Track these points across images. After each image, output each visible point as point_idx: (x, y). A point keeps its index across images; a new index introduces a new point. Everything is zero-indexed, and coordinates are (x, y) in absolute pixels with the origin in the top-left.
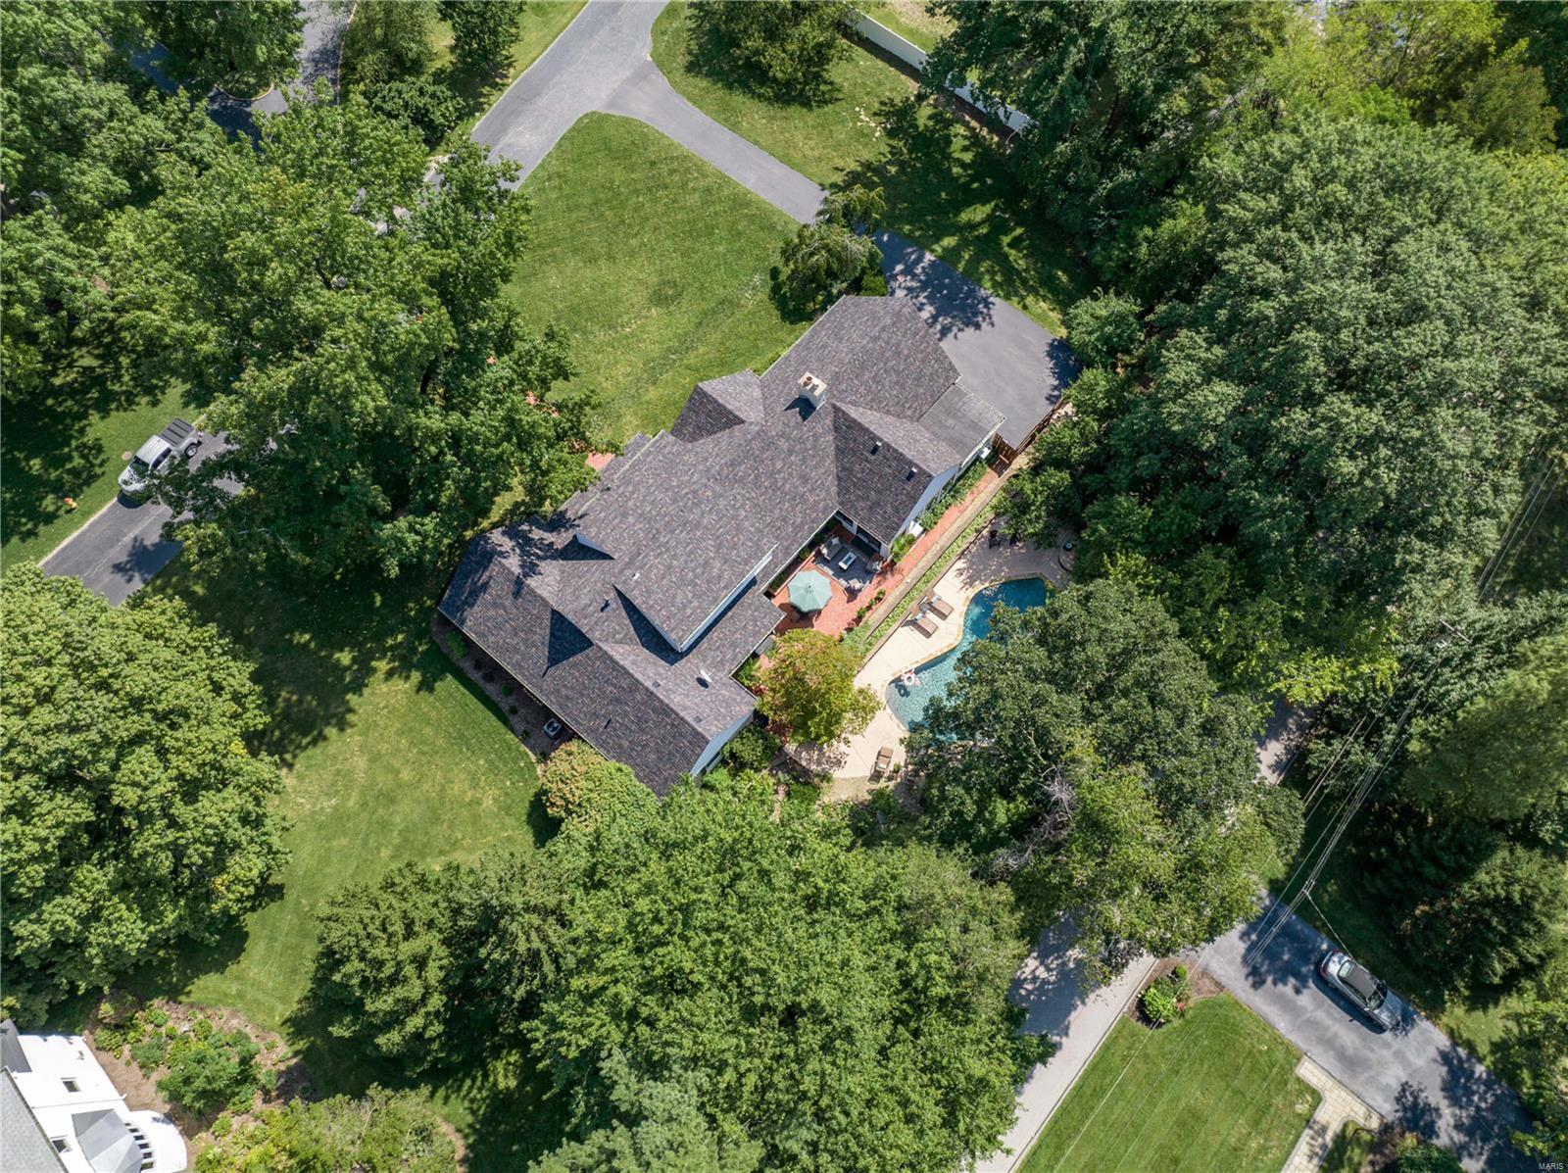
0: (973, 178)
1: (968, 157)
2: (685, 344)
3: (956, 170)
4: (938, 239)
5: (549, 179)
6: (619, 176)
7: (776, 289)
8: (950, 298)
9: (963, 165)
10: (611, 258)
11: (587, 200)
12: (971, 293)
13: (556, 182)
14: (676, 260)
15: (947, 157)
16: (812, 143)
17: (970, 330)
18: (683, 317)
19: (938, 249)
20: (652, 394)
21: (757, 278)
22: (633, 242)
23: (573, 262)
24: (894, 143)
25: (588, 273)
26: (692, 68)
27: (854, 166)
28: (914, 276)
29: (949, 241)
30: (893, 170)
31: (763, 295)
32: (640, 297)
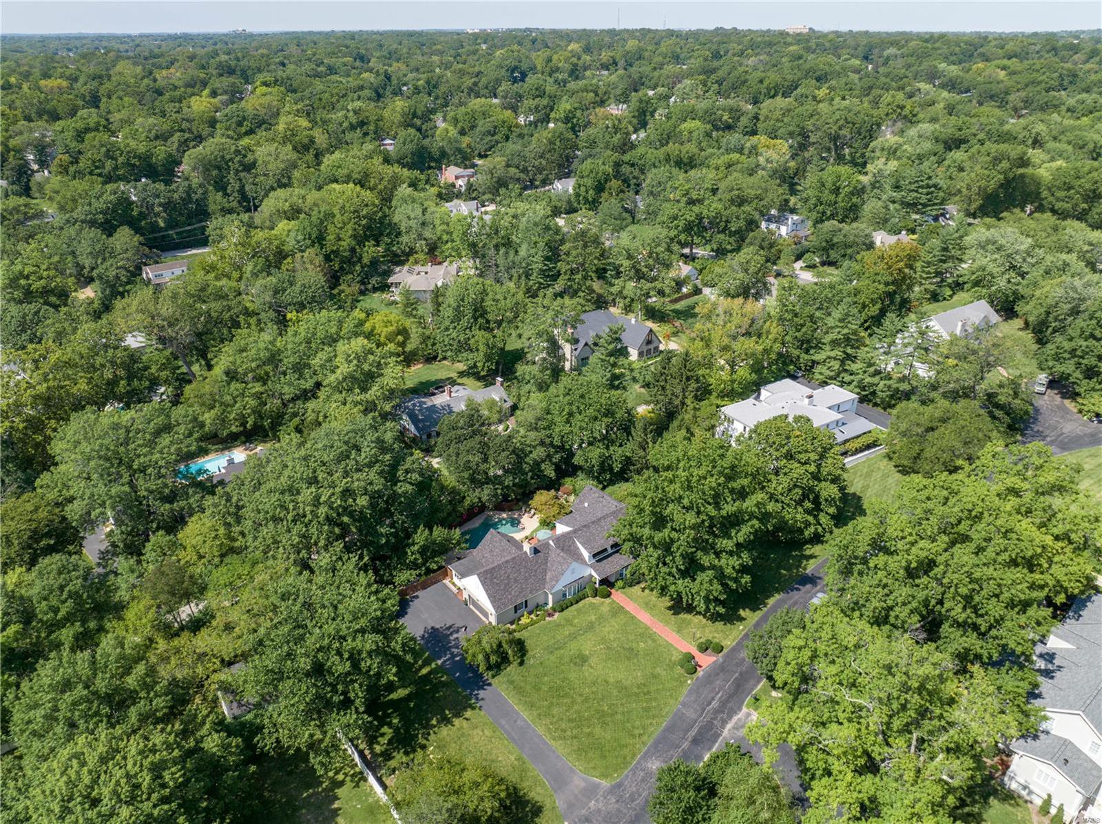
0: (389, 716)
1: (385, 729)
2: (573, 637)
3: (395, 721)
4: (430, 673)
5: (640, 735)
6: (598, 731)
7: (523, 655)
8: (439, 641)
9: (390, 725)
10: (607, 682)
11: (619, 717)
12: (427, 642)
13: (637, 732)
14: (572, 676)
15: (397, 730)
16: (476, 740)
17: (438, 626)
18: (573, 647)
19: (433, 666)
20: (593, 618)
21: (532, 661)
22: (594, 689)
23: (628, 683)
24: (424, 742)
25: (621, 676)
26: (537, 810)
27: (456, 721)
28: (452, 654)
29: (424, 671)
30: (434, 722)
31: (530, 653)
32: (593, 661)
